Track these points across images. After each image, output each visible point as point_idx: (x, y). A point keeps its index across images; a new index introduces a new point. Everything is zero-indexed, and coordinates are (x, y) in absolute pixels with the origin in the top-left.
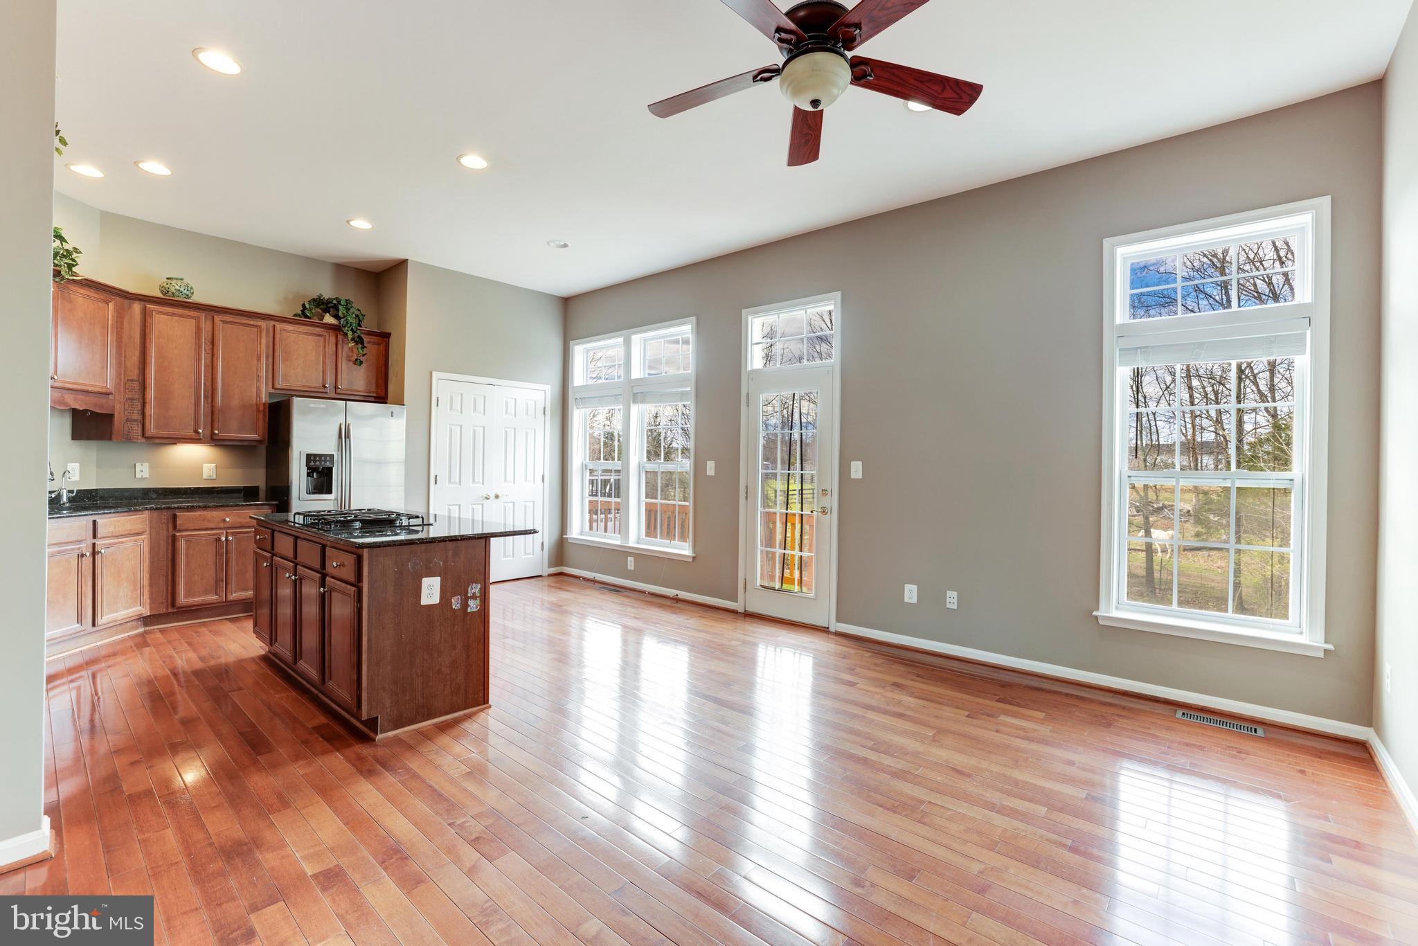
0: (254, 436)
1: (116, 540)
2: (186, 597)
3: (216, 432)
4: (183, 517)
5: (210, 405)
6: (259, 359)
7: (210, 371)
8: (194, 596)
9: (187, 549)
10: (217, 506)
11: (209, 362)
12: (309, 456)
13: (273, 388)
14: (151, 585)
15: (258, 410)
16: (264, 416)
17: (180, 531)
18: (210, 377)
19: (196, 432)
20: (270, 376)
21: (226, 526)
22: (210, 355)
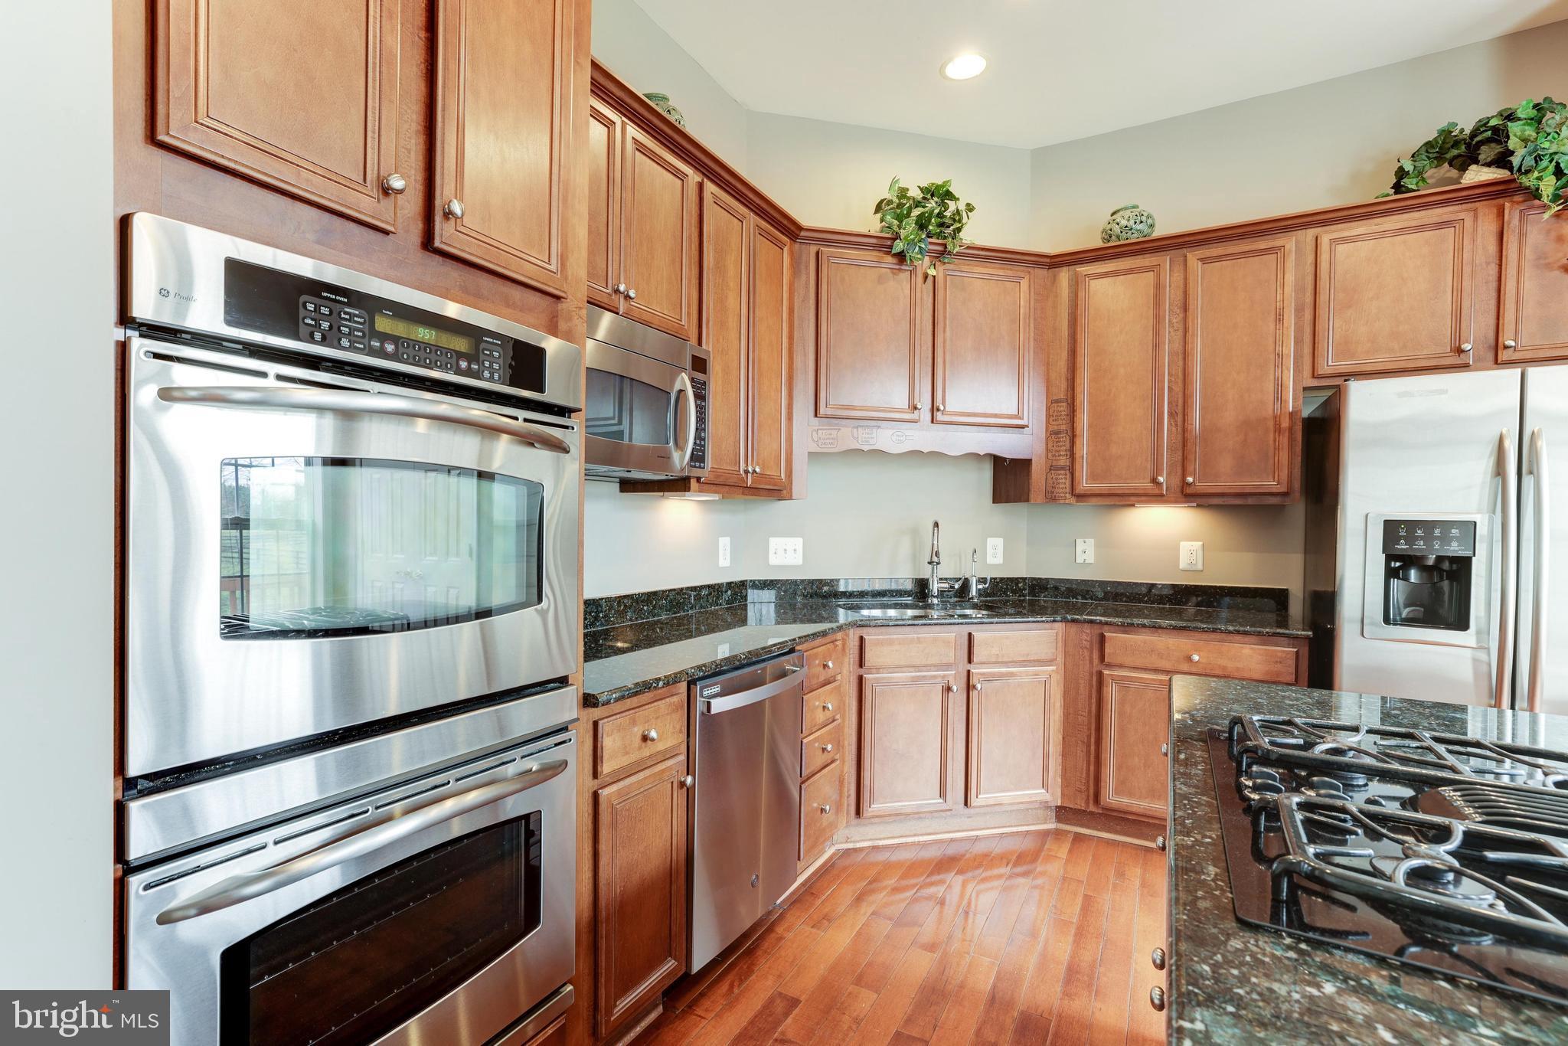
0: (1271, 484)
1: (1004, 670)
2: (1117, 792)
3: (1190, 479)
4: (1116, 639)
5: (1180, 429)
6: (1279, 318)
7: (1181, 363)
8: (1131, 795)
9: (1122, 702)
10: (1175, 628)
11: (1178, 346)
12: (1391, 528)
13: (1313, 377)
14: (1064, 755)
15: (1278, 429)
16: (1291, 439)
17: (1110, 666)
18: (1180, 375)
19: (1154, 481)
20: (1307, 350)
21: (1194, 670)
22: (1180, 333)
